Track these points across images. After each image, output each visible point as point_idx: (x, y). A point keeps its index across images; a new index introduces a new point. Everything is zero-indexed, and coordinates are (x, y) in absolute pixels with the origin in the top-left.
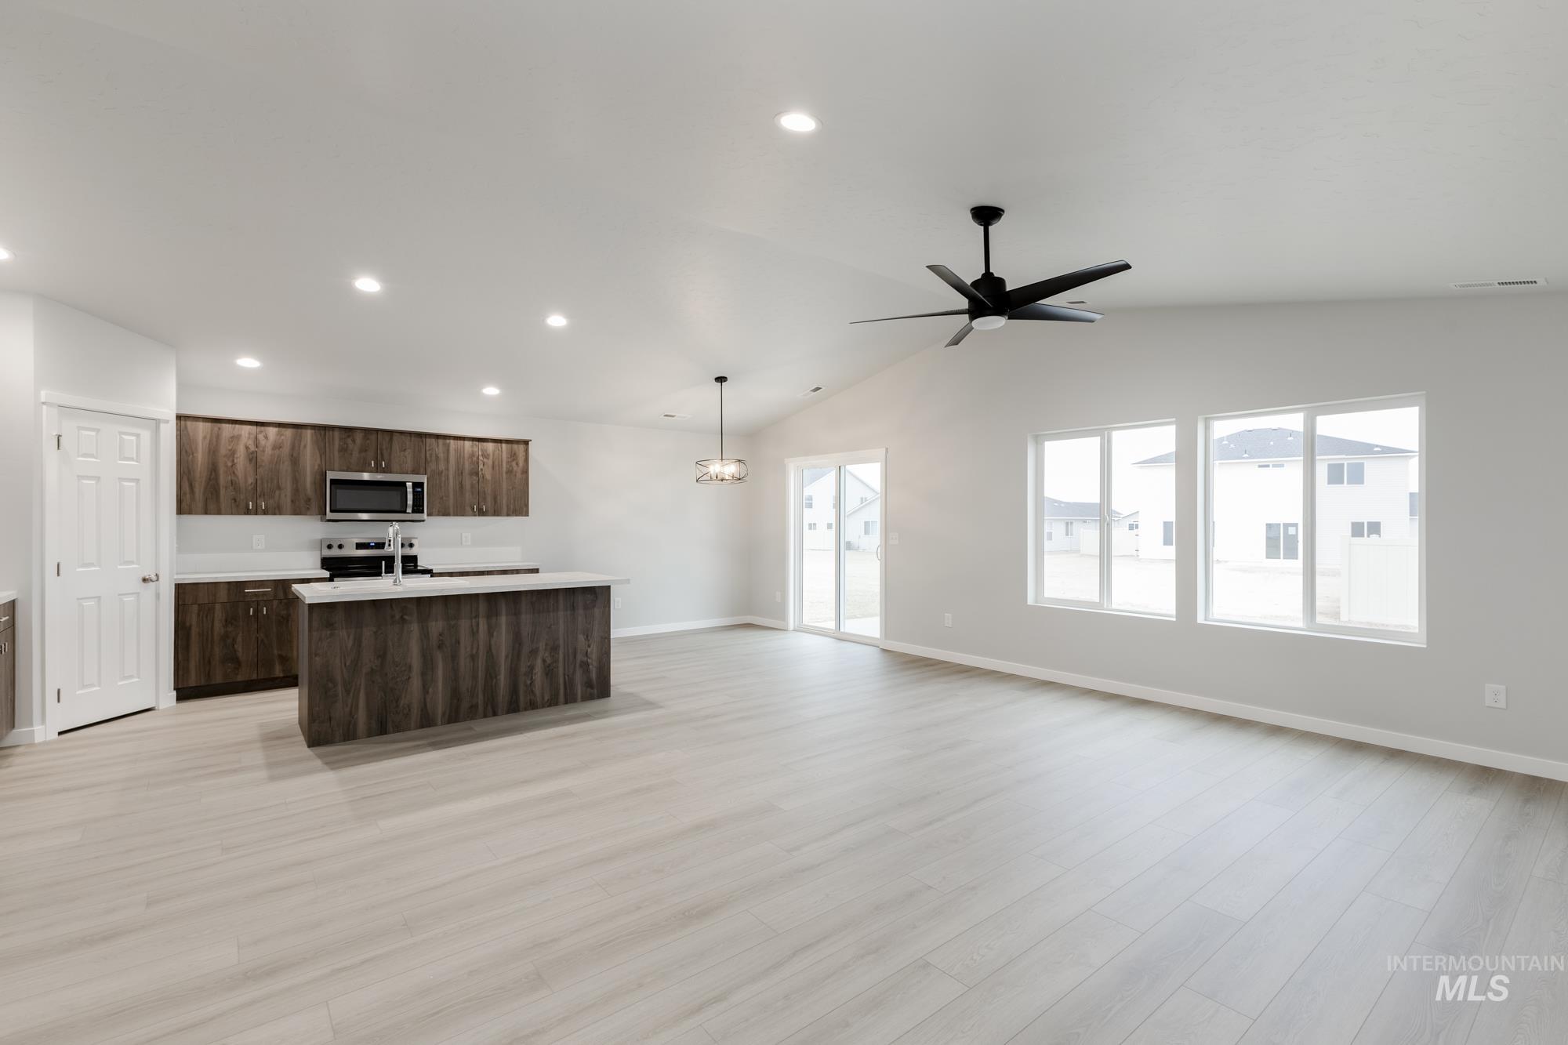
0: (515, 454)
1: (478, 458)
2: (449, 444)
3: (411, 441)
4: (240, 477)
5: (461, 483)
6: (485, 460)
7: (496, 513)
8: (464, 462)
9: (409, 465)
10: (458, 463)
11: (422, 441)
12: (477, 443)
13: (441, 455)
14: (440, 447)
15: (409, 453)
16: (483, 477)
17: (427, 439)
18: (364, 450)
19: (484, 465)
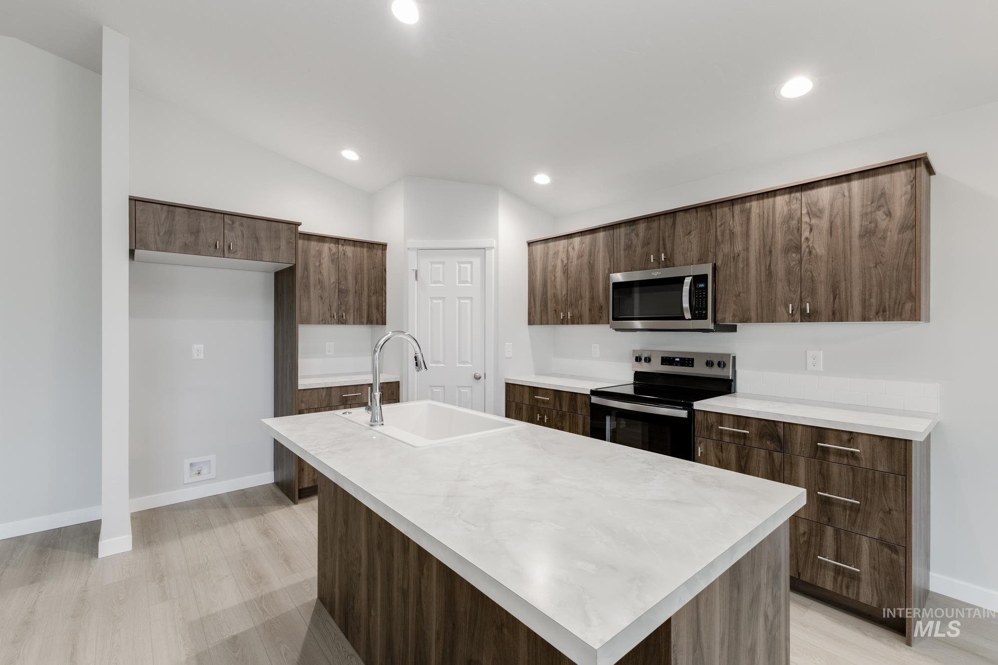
0: (883, 194)
1: (800, 221)
2: (750, 208)
3: (697, 218)
4: (558, 290)
5: (769, 269)
6: (814, 221)
7: (837, 315)
8: (773, 236)
9: (695, 253)
10: (764, 236)
11: (711, 215)
12: (798, 194)
13: (738, 229)
14: (737, 217)
15: (694, 236)
16: (810, 252)
17: (718, 211)
18: (646, 244)
19: (811, 230)
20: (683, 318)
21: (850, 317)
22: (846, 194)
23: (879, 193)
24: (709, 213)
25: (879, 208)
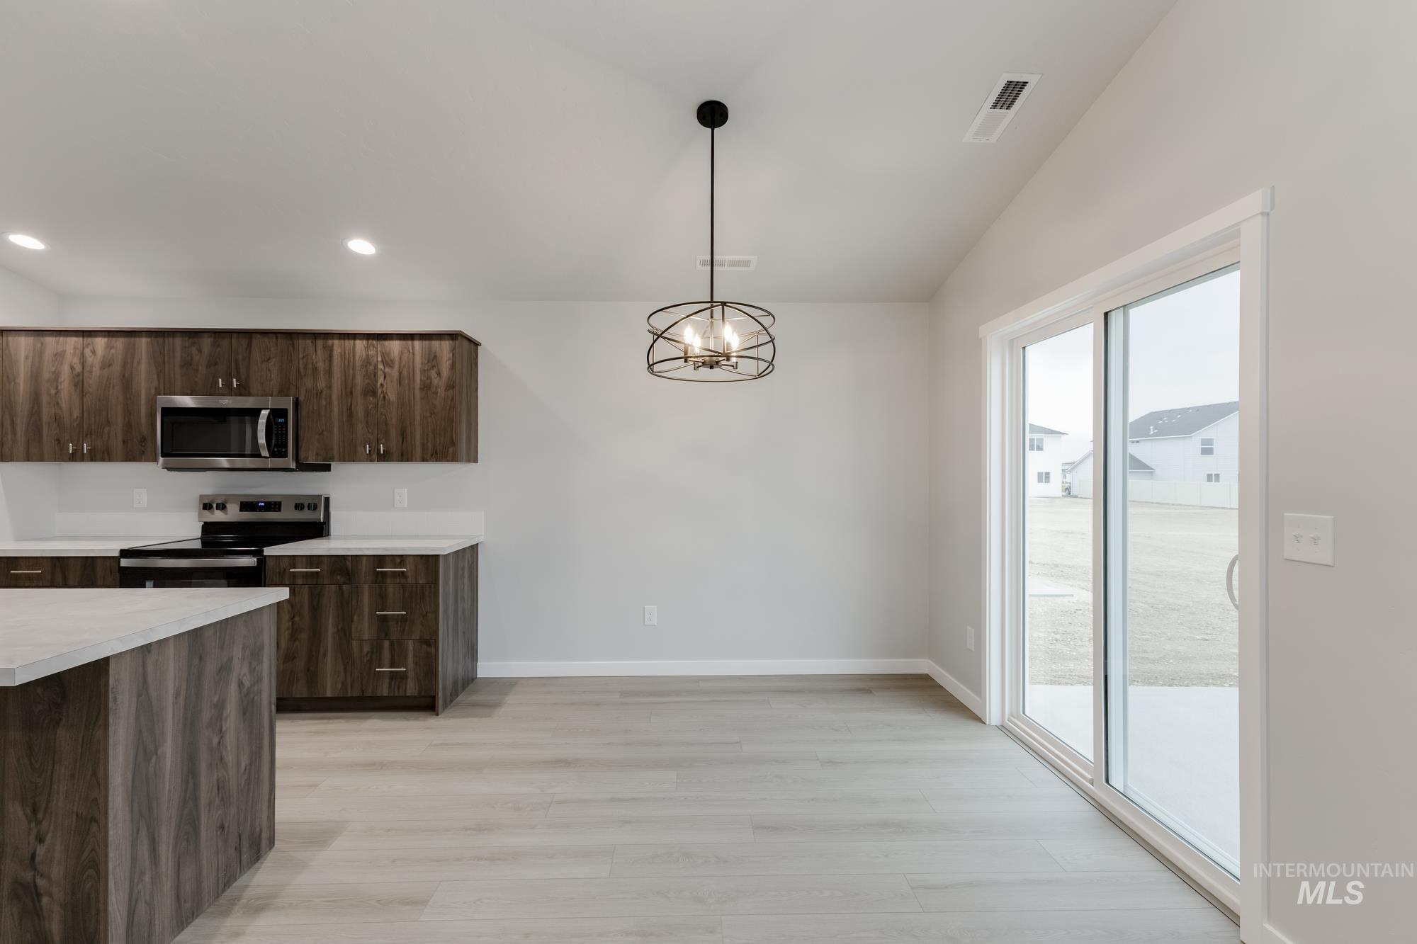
0: (435, 357)
1: (376, 367)
2: (333, 345)
3: (277, 345)
5: (350, 409)
6: (387, 370)
7: (405, 457)
8: (354, 375)
9: (275, 383)
10: (345, 376)
11: (293, 344)
12: (375, 342)
13: (321, 365)
14: (319, 352)
15: (274, 364)
16: (384, 397)
17: (300, 341)
18: (212, 363)
19: (385, 377)
20: (259, 456)
21: (414, 458)
22: (411, 351)
23: (433, 355)
24: (291, 342)
25: (433, 367)
